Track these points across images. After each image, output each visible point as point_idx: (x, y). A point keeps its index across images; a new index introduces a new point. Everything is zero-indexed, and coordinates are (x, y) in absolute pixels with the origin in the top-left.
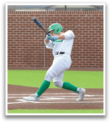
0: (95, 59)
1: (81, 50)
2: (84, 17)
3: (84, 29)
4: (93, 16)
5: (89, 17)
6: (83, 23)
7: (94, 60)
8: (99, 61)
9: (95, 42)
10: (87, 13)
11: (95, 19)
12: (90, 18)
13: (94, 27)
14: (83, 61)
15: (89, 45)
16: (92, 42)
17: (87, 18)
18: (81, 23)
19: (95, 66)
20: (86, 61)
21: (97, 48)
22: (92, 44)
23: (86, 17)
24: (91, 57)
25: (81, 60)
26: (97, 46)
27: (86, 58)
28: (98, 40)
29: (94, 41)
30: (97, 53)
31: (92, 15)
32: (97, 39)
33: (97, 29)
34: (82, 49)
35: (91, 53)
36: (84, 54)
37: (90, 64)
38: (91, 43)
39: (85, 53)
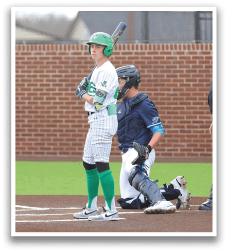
0: (52, 138)
1: (24, 121)
2: (29, 56)
3: (30, 81)
4: (47, 54)
5: (38, 56)
6: (28, 67)
7: (49, 140)
8: (58, 143)
9: (52, 105)
10: (36, 50)
11: (51, 60)
12: (41, 58)
13: (48, 76)
14: (27, 142)
15: (39, 110)
16: (46, 106)
17: (36, 58)
18: (24, 67)
19: (52, 151)
20: (33, 142)
21: (56, 117)
22: (45, 110)
23: (32, 56)
24: (43, 135)
25: (24, 140)
26: (54, 112)
27: (33, 137)
28: (57, 101)
29: (50, 103)
30: (55, 126)
31: (45, 52)
32: (55, 99)
33: (55, 81)
34: (26, 120)
35: (43, 126)
36: (30, 128)
37: (42, 149)
38: (43, 108)
39: (31, 126)
